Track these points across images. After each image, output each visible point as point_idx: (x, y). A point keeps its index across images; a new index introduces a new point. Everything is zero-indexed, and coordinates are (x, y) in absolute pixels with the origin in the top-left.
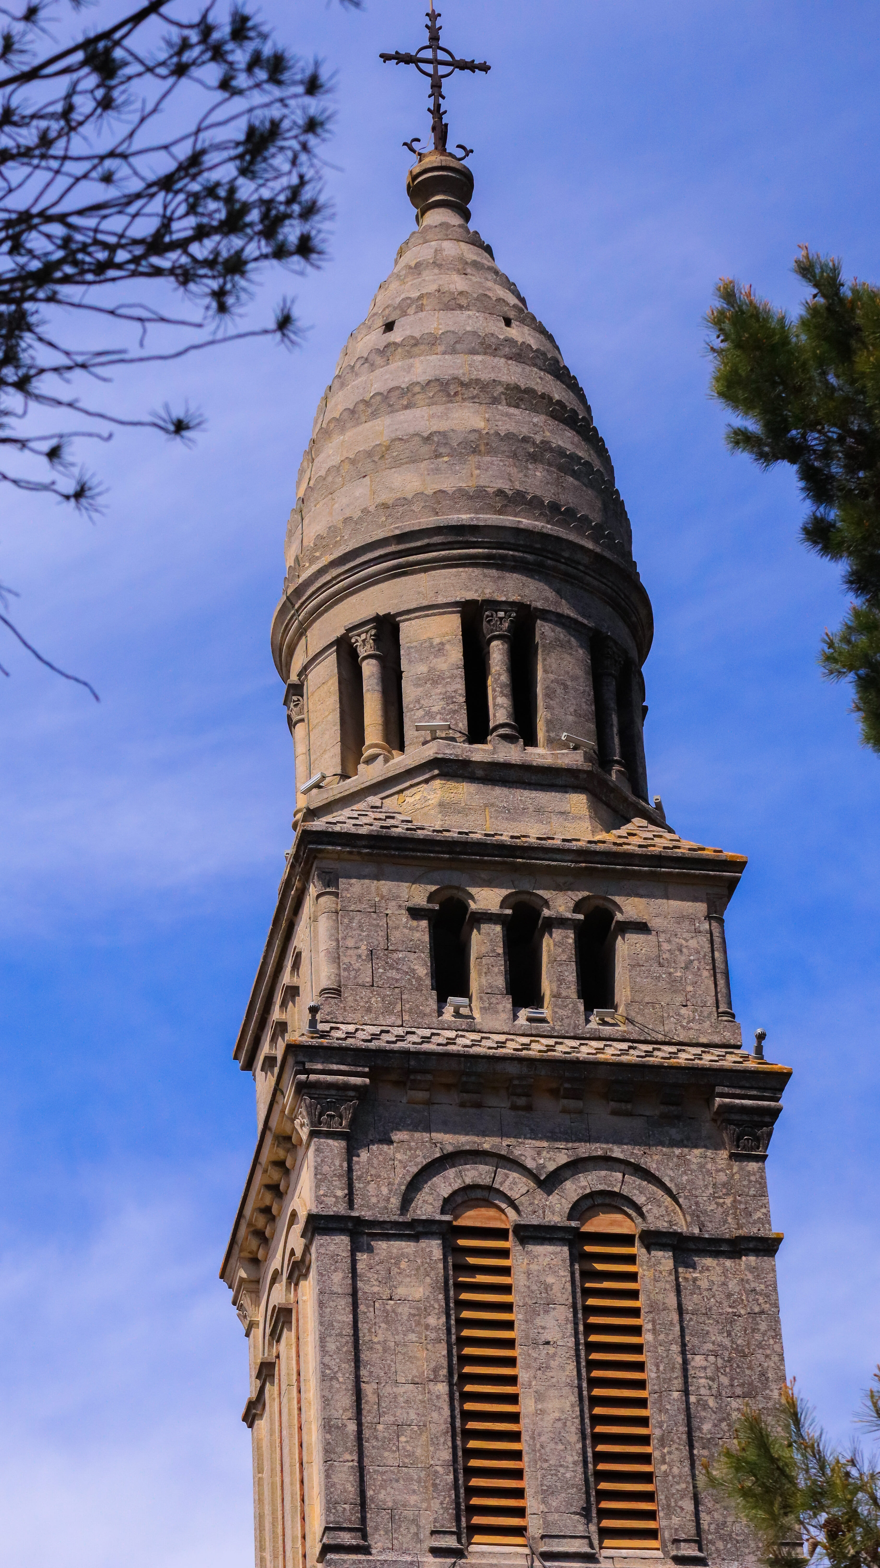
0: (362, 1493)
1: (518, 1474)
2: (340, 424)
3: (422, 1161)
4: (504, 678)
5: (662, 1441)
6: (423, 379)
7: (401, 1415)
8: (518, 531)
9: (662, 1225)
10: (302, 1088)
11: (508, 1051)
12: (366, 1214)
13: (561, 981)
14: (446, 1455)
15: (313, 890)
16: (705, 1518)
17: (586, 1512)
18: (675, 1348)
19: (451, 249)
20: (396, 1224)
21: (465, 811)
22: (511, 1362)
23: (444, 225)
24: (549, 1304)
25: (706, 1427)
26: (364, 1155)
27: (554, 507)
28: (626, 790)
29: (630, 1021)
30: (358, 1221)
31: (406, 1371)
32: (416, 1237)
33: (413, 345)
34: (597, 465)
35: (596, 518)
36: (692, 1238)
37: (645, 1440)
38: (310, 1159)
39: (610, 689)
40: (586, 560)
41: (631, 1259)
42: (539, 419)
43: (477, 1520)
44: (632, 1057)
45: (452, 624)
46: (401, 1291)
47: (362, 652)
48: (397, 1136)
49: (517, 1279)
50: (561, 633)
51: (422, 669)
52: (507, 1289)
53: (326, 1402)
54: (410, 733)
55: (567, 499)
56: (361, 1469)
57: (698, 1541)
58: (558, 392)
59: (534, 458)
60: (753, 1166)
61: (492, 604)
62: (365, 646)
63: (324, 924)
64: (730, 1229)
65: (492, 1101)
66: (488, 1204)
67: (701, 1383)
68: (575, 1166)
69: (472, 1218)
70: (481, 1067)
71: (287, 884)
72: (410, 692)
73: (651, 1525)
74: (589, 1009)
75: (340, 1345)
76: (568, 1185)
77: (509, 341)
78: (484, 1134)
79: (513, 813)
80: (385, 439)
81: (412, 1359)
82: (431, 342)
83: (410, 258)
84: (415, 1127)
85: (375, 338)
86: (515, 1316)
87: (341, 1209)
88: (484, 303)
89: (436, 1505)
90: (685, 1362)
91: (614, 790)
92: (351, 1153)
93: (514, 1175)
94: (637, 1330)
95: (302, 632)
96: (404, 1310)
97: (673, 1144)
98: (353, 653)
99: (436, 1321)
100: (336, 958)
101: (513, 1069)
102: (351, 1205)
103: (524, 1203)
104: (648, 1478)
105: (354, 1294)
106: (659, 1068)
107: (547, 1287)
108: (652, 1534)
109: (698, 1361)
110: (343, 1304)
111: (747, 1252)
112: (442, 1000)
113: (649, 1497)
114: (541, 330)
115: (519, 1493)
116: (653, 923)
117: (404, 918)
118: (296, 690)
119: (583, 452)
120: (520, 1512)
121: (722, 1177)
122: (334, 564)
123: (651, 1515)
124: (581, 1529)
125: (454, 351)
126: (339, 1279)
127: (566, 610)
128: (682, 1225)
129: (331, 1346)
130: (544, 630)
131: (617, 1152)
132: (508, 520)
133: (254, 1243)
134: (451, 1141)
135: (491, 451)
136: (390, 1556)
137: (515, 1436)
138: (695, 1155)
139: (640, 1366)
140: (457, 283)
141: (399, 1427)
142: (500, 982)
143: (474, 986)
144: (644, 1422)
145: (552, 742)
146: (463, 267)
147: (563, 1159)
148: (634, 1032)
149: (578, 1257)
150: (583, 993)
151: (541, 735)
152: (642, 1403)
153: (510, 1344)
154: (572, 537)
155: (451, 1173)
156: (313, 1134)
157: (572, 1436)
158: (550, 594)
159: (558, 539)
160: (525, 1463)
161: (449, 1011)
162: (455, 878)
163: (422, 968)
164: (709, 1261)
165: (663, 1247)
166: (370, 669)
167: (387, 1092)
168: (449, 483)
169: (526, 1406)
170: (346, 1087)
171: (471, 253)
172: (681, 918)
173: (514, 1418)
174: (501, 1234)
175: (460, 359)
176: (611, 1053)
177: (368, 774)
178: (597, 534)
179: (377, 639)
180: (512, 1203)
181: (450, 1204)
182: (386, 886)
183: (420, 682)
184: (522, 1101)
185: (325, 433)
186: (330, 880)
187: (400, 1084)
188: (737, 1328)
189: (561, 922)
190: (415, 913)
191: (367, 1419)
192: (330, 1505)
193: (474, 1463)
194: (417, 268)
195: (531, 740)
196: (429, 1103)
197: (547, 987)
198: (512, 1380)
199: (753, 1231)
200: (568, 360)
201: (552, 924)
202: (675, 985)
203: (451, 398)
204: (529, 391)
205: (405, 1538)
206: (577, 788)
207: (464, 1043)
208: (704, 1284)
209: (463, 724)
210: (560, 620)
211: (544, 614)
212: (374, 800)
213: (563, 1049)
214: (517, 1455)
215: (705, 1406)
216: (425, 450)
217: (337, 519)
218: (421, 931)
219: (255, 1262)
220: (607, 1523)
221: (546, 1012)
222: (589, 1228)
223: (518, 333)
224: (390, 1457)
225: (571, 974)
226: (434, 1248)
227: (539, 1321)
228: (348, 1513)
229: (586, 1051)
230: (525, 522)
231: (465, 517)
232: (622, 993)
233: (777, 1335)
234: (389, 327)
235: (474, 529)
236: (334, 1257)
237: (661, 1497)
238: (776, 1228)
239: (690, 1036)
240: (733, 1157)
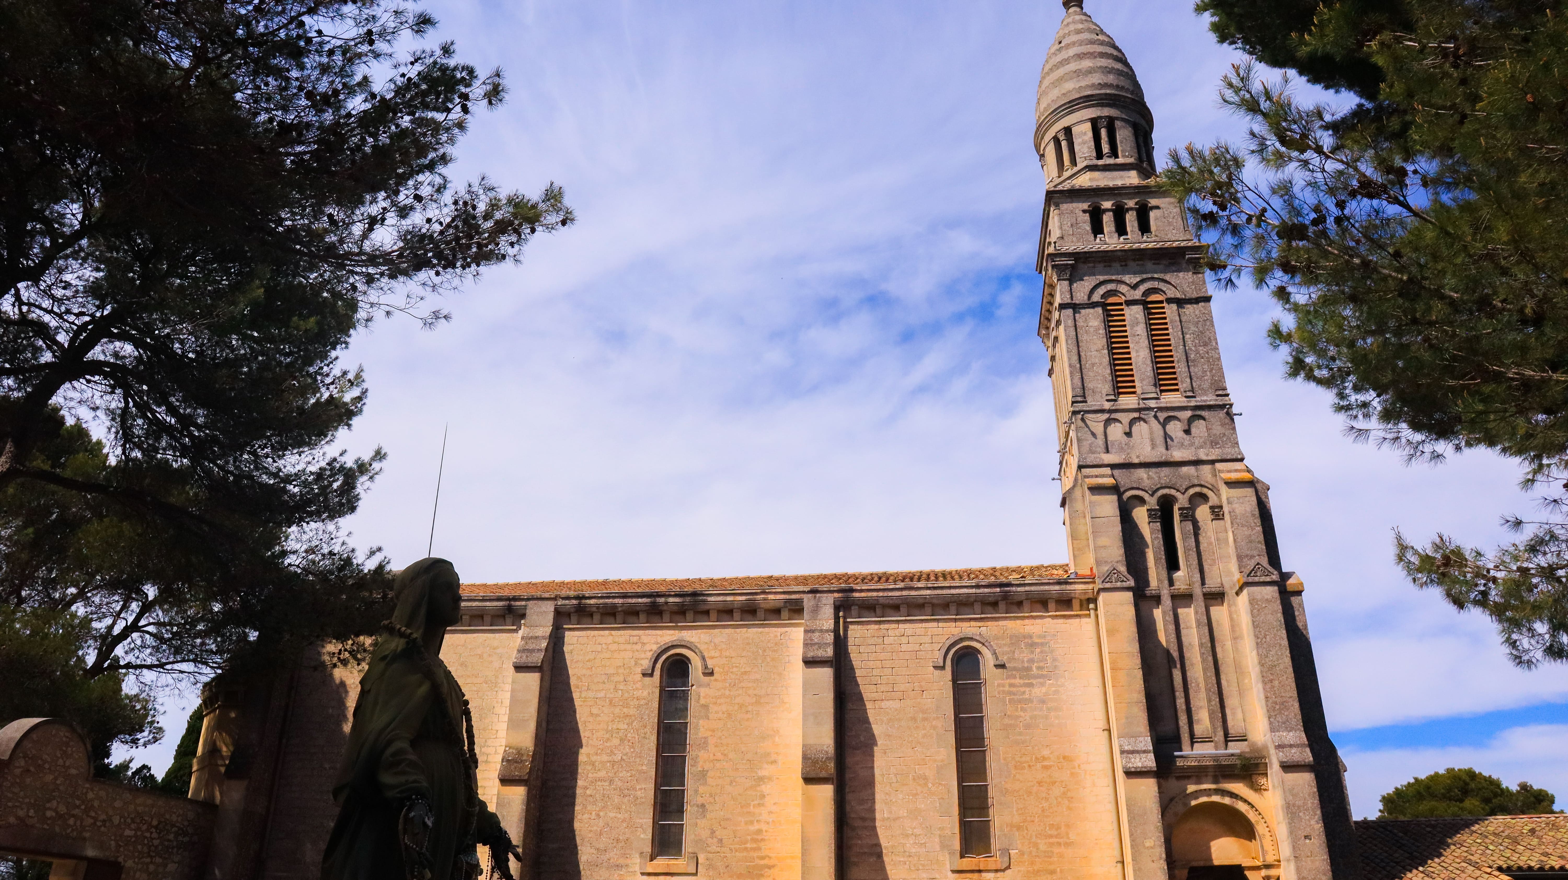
0: (1083, 385)
1: (1132, 376)
2: (1048, 74)
3: (1093, 284)
4: (1106, 139)
5: (1178, 362)
6: (1072, 55)
7: (1093, 361)
8: (1106, 94)
9: (1173, 296)
10: (1053, 267)
11: (1118, 248)
12: (1077, 302)
13: (1133, 226)
14: (1109, 371)
15: (1052, 209)
16: (1194, 384)
17: (1155, 385)
18: (1180, 333)
19: (1078, 17)
20: (1086, 304)
21: (1097, 180)
22: (1127, 342)
23: (1075, 11)
24: (1138, 323)
25: (1192, 356)
26: (1075, 285)
27: (1117, 86)
28: (1149, 168)
29: (1156, 236)
30: (1075, 304)
31: (1093, 348)
32: (1093, 307)
33: (1068, 46)
34: (1130, 73)
35: (1131, 88)
36: (1182, 299)
37: (1172, 362)
38: (1058, 287)
39: (1141, 139)
40: (1129, 101)
41: (1163, 308)
42: (1110, 61)
43: (1120, 390)
44: (1158, 246)
45: (1088, 126)
46: (1090, 324)
47: (1061, 139)
48: (1085, 278)
49: (1127, 317)
50: (1123, 124)
51: (1080, 140)
52: (1124, 320)
53: (1069, 359)
54: (1078, 160)
55: (1121, 84)
56: (1082, 378)
57: (1193, 391)
58: (1115, 53)
59: (1109, 72)
60: (1200, 275)
61: (1100, 117)
62: (1062, 137)
63: (1056, 218)
64: (1195, 295)
65: (1114, 264)
66: (1116, 295)
67: (1189, 343)
68: (1143, 281)
69: (1111, 300)
70: (1110, 254)
71: (1044, 210)
72: (1077, 148)
73: (1176, 387)
74: (1143, 235)
75: (1073, 341)
76: (1141, 287)
77: (1099, 40)
78: (1112, 275)
79: (1113, 179)
80: (1062, 74)
81: (1095, 344)
82: (1074, 44)
83: (1065, 23)
84: (1090, 275)
85: (1057, 46)
86: (1127, 328)
87: (1069, 301)
88: (1089, 30)
89: (1107, 386)
90: (1184, 337)
91: (1145, 169)
92: (1071, 285)
93: (1123, 286)
94: (1167, 329)
95: (1042, 138)
96: (1092, 330)
97: (1174, 272)
98: (1058, 140)
99: (1102, 331)
100: (1061, 228)
101: (1119, 254)
102: (1072, 299)
103: (1127, 294)
104: (1174, 373)
105: (1075, 326)
106: (1167, 248)
107: (1137, 318)
108: (1177, 390)
109: (1187, 336)
110: (1072, 329)
111: (1201, 302)
112: (1095, 237)
113: (1175, 379)
114: (1109, 36)
115: (1133, 381)
116: (1162, 206)
117: (1081, 213)
118: (1042, 156)
119: (1125, 70)
120: (1134, 387)
121: (1191, 280)
122: (1049, 114)
123: (1177, 384)
124: (1154, 390)
125: (1081, 45)
126: (1070, 322)
127: (1124, 116)
128: (1178, 295)
129: (1070, 342)
130: (1118, 124)
131: (1156, 276)
132: (1103, 91)
133: (1046, 322)
134: (1102, 278)
135: (1095, 72)
136: (1093, 403)
137: (1131, 364)
138: (1181, 274)
139: (1169, 340)
140: (1080, 26)
141: (1093, 365)
142: (1113, 229)
143: (1105, 231)
144: (1171, 356)
145: (1124, 156)
146: (1082, 22)
147: (1138, 279)
148: (1158, 239)
149: (1146, 308)
150: (1140, 229)
151: (1120, 155)
152: (1171, 351)
153: (1126, 337)
154: (1124, 94)
155: (1103, 287)
156: (1058, 280)
157: (1149, 362)
158: (1119, 113)
159: (1119, 95)
160: (1134, 372)
161: (1098, 240)
162: (1096, 200)
163: (1088, 227)
164: (1189, 306)
165: (1173, 303)
166: (1064, 144)
167: (1081, 265)
168: (1083, 84)
169: (1133, 355)
170: (1067, 265)
171: (1084, 18)
172: (1170, 203)
173: (1130, 359)
174: (1121, 304)
175: (1083, 47)
176: (1151, 246)
177: (1066, 174)
178: (1132, 93)
179: (1065, 134)
180: (1123, 294)
181: (1103, 296)
182: (1075, 205)
183: (1079, 145)
184: (1123, 264)
185: (1043, 78)
186: (1057, 205)
187: (1084, 263)
188: (1200, 325)
189: (1131, 209)
190: (1084, 211)
191: (1083, 363)
192: (1073, 389)
193: (1118, 373)
194: (1068, 24)
195: (1117, 157)
196: (1094, 267)
197: (1129, 229)
198: (1128, 348)
199: (1202, 295)
200: (1117, 44)
201: (1128, 210)
202: (1170, 224)
203: (1081, 59)
204: (1106, 53)
205: (1098, 396)
206: (1133, 169)
207: (1104, 247)
208: (1187, 313)
209: (1094, 154)
210: (1123, 120)
211: (1117, 118)
212: (1069, 181)
213: (1136, 246)
214: (1131, 370)
215: (1191, 350)
216: (1075, 75)
217: (1050, 101)
218: (1087, 217)
219: (1047, 328)
220: (1162, 388)
221: (1129, 237)
222: (1149, 299)
223: (1100, 37)
224: (1091, 374)
225: (1136, 224)
226: (1099, 310)
227: (1135, 329)
228: (1079, 391)
229: (1143, 246)
230: (1108, 91)
231: (1089, 93)
232: (1153, 227)
233: (1213, 326)
234: (1060, 43)
235: (1092, 96)
236: (1068, 316)
237: (1179, 379)
238: (1210, 294)
239: (1176, 238)
240: (1194, 273)
